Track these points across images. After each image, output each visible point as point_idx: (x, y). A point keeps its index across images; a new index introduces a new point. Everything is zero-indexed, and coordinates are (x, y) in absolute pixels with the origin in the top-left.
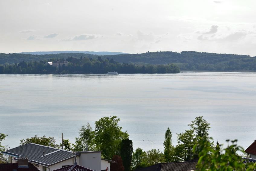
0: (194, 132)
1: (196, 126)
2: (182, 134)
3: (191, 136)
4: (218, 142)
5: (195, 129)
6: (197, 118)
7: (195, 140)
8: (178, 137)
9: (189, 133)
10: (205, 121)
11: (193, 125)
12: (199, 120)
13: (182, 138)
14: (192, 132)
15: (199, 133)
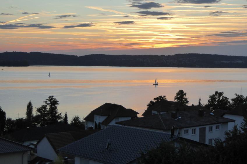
0: (48, 106)
1: (49, 102)
2: (39, 108)
3: (45, 109)
4: (66, 113)
5: (48, 104)
6: (50, 97)
7: (48, 111)
8: (37, 110)
9: (44, 107)
10: (55, 99)
11: (47, 101)
12: (51, 98)
13: (39, 110)
14: (46, 106)
15: (51, 107)
